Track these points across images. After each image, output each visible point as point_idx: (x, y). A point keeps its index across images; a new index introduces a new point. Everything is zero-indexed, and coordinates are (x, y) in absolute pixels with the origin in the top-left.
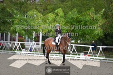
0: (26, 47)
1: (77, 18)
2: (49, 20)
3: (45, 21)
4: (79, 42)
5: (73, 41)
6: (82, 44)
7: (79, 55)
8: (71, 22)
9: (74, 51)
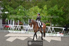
0: (24, 28)
1: (55, 10)
2: (38, 12)
3: (36, 13)
4: (56, 25)
5: (53, 25)
6: (58, 27)
7: (57, 33)
8: (52, 14)
9: (53, 31)
